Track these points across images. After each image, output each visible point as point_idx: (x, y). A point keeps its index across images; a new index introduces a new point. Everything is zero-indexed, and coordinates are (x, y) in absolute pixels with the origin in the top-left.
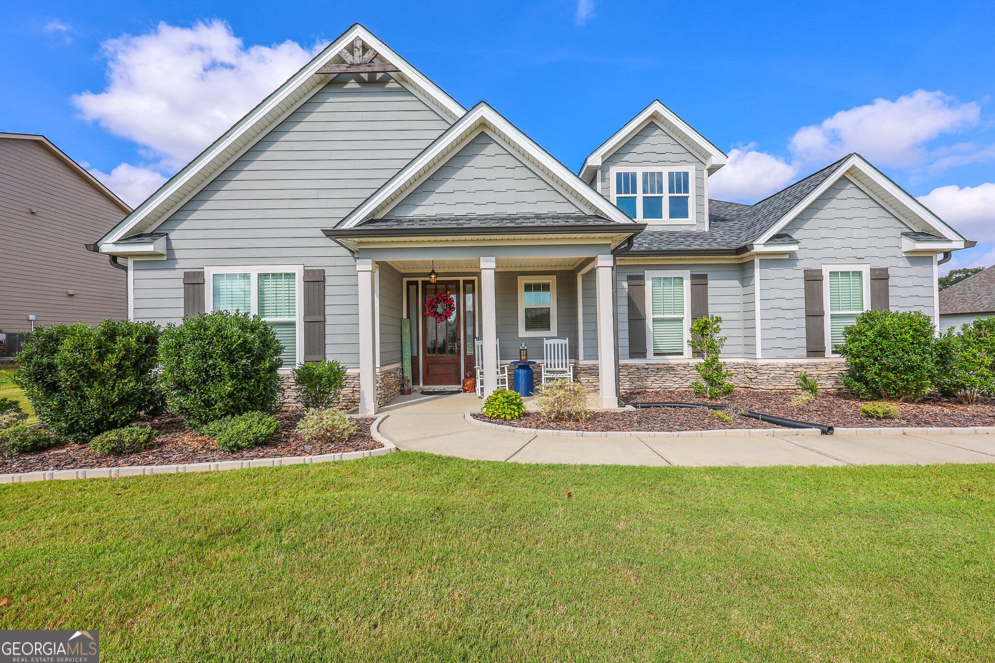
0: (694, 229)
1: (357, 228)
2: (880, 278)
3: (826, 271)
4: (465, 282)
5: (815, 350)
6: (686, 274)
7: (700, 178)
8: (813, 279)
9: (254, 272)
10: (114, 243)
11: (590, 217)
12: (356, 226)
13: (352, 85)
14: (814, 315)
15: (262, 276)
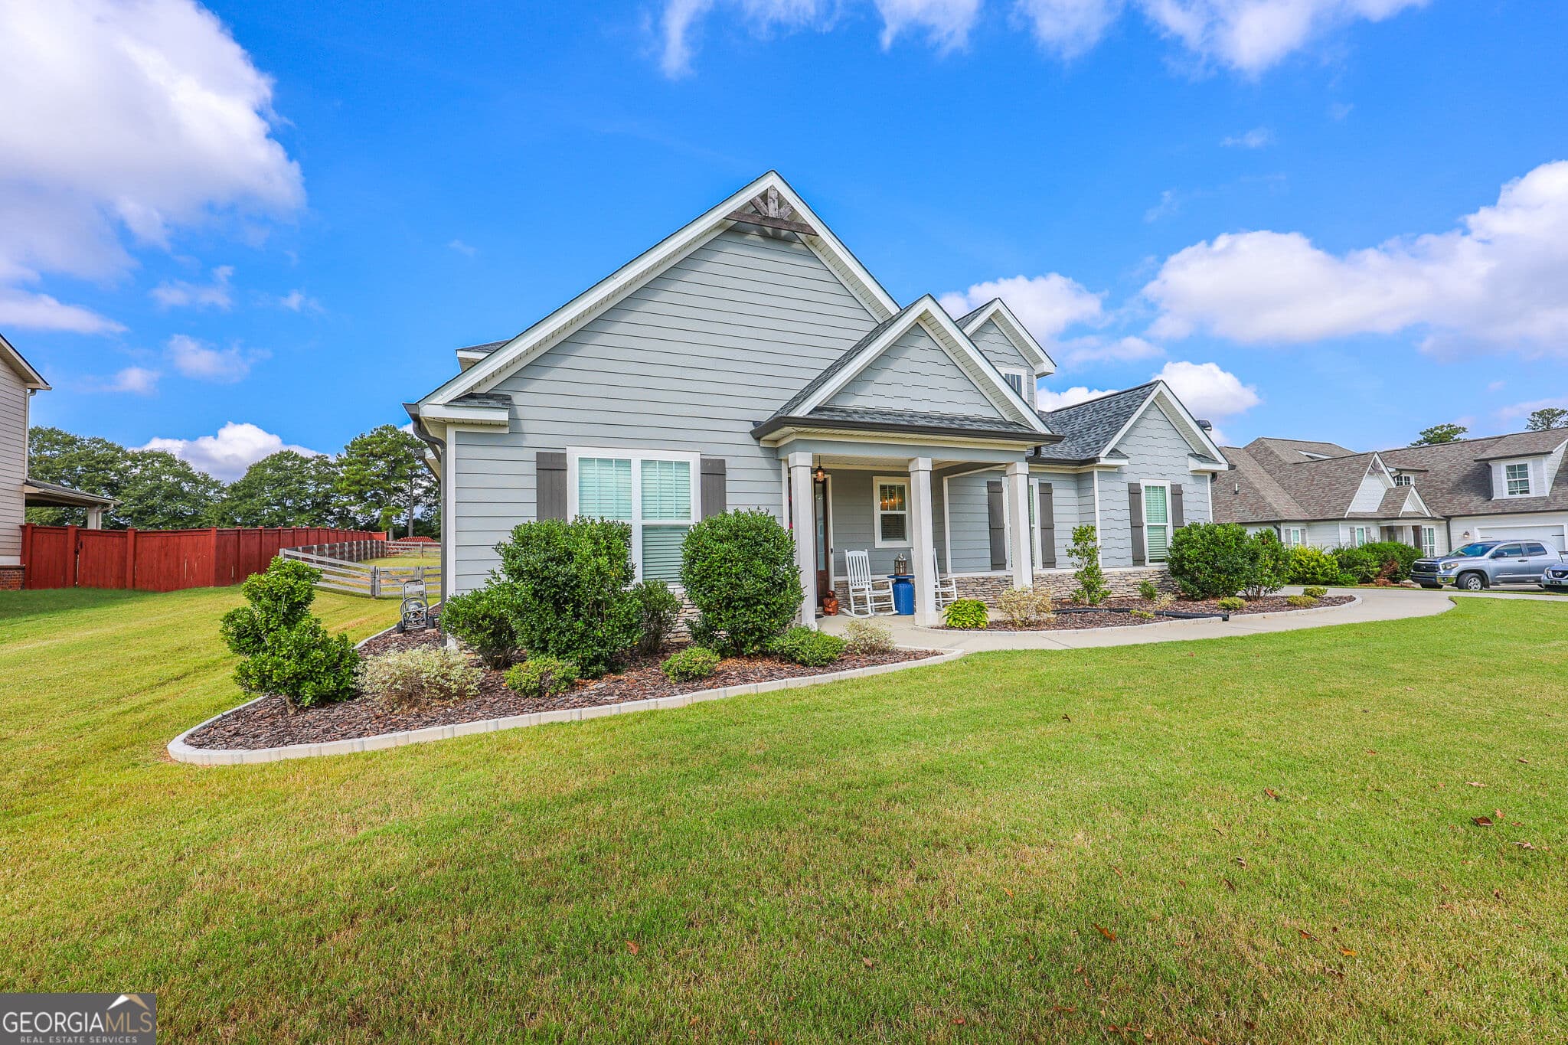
1: (811, 417)
2: (1177, 492)
3: (1143, 483)
5: (1139, 560)
6: (1035, 482)
7: (1030, 383)
8: (1134, 492)
9: (636, 456)
10: (446, 405)
11: (1011, 423)
12: (809, 414)
13: (754, 237)
14: (1136, 526)
15: (645, 463)
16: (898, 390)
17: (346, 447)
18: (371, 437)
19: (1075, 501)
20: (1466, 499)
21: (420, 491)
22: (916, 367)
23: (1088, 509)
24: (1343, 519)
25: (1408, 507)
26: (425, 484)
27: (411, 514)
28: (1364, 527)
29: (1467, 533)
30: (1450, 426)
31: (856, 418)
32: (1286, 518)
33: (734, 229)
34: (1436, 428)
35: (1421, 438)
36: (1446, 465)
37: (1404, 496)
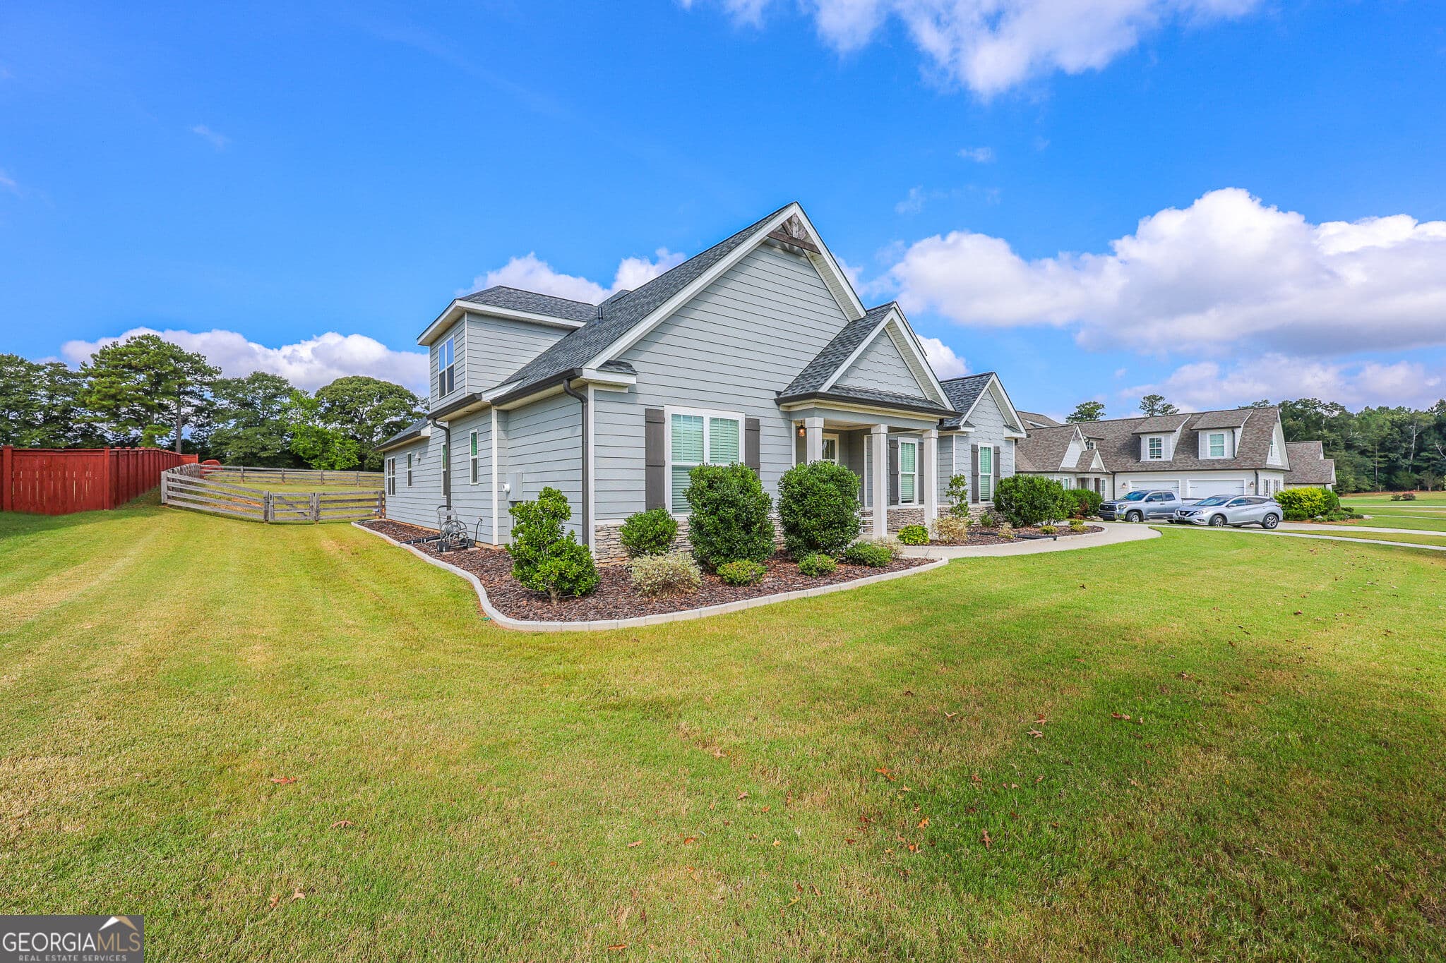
2: (997, 452)
3: (979, 445)
5: (975, 500)
6: (917, 441)
8: (974, 450)
9: (707, 414)
10: (598, 370)
11: (932, 402)
12: (829, 390)
13: (778, 250)
14: (975, 475)
15: (714, 420)
16: (871, 375)
17: (93, 356)
18: (127, 346)
20: (1124, 460)
21: (189, 410)
22: (880, 358)
23: (948, 462)
24: (1058, 472)
25: (1094, 465)
26: (196, 402)
27: (179, 433)
28: (1067, 478)
29: (1124, 484)
30: (1095, 403)
31: (852, 394)
32: (1023, 470)
33: (766, 244)
34: (1087, 404)
35: (1077, 410)
36: (1112, 436)
37: (1092, 457)
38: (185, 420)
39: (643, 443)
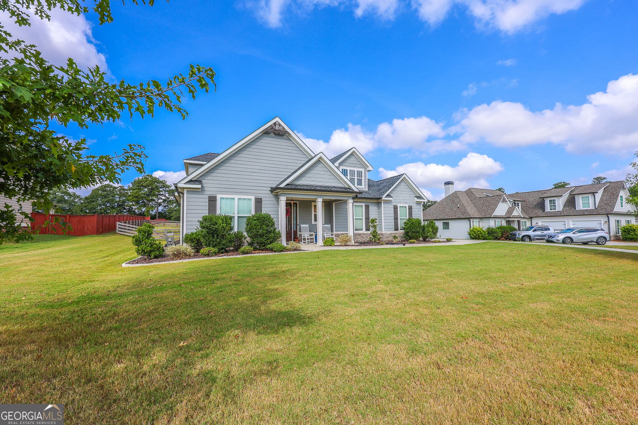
0: (364, 190)
1: (285, 187)
2: (410, 208)
3: (399, 205)
4: (294, 203)
5: (396, 229)
6: (363, 205)
7: (365, 173)
8: (395, 208)
9: (236, 197)
10: (184, 184)
11: (347, 188)
13: (272, 135)
14: (396, 219)
15: (239, 199)
16: (313, 179)
17: (132, 183)
18: (142, 179)
19: (377, 211)
20: (537, 211)
21: (161, 201)
22: (318, 172)
23: (380, 213)
24: (491, 217)
25: (515, 213)
26: (163, 198)
27: (158, 210)
28: (499, 220)
29: (537, 223)
30: (564, 182)
31: (299, 187)
32: (472, 217)
33: (266, 133)
34: (559, 183)
35: (553, 187)
36: (532, 199)
37: (514, 210)
38: (160, 205)
39: (207, 208)
